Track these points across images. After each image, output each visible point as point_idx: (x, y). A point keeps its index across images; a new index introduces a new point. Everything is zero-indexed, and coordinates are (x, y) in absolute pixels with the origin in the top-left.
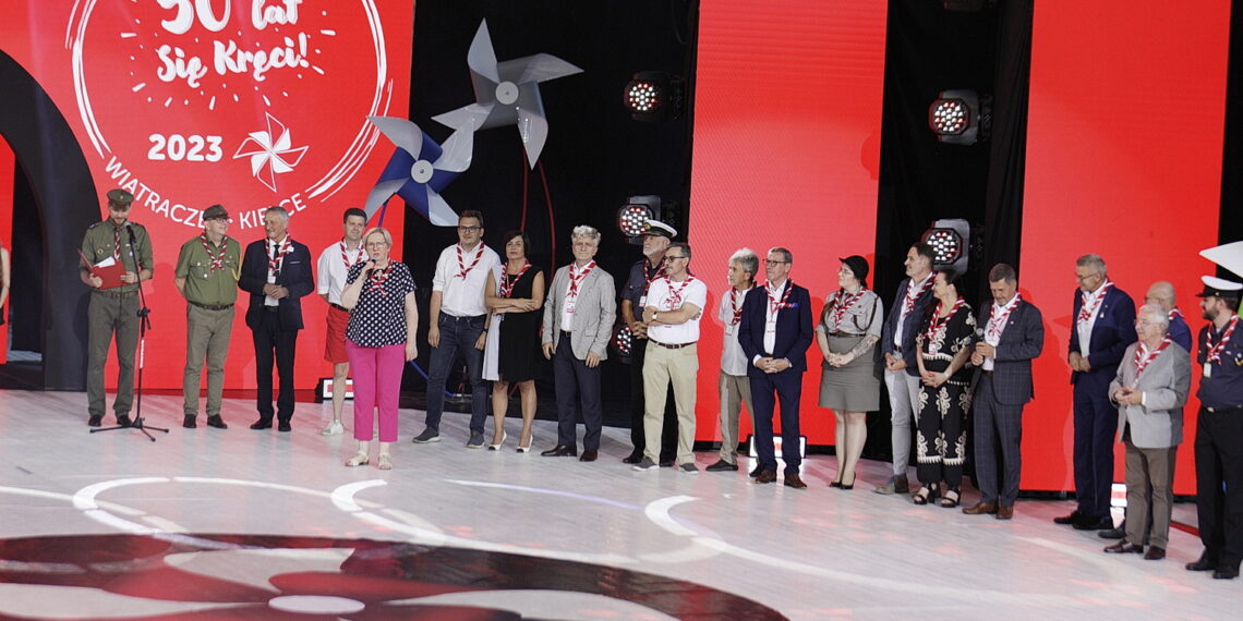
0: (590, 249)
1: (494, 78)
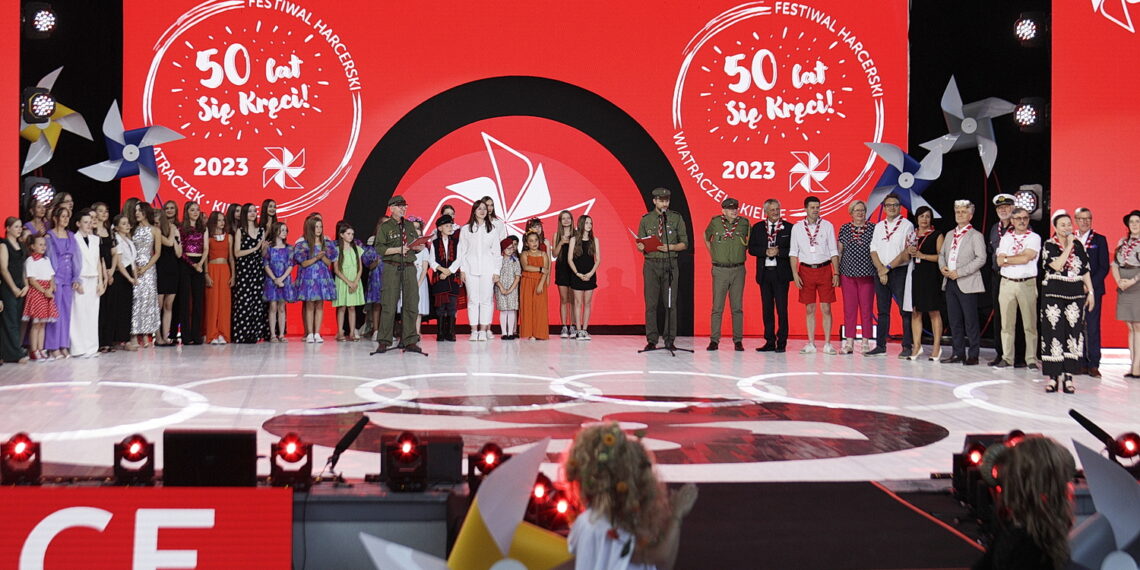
0: (965, 215)
1: (960, 115)
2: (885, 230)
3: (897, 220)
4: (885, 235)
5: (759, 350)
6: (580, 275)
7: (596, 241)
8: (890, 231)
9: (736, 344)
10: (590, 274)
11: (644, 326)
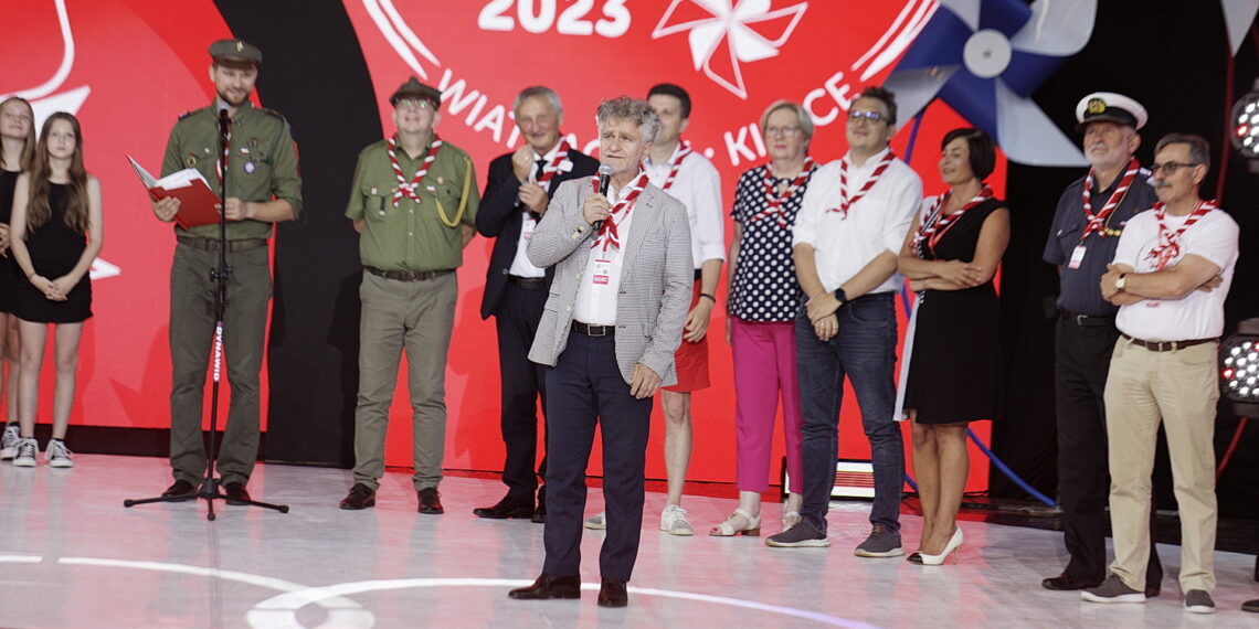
2: (839, 185)
3: (876, 160)
4: (838, 201)
5: (485, 513)
6: (40, 281)
7: (93, 188)
8: (852, 192)
9: (421, 494)
10: (67, 283)
11: (167, 431)
